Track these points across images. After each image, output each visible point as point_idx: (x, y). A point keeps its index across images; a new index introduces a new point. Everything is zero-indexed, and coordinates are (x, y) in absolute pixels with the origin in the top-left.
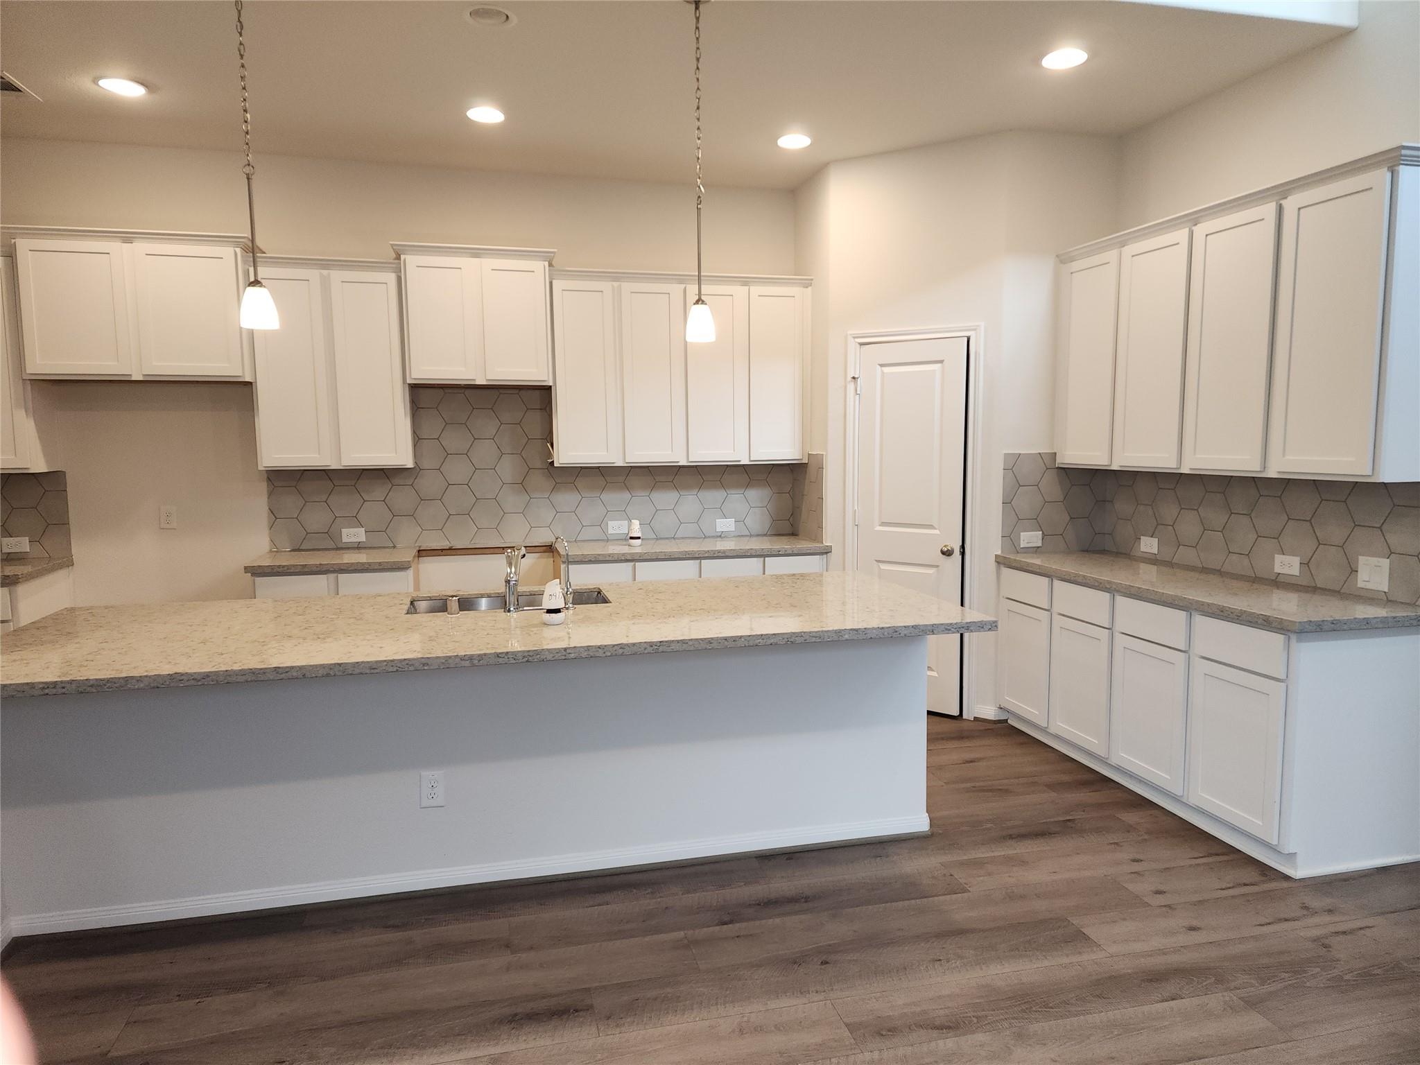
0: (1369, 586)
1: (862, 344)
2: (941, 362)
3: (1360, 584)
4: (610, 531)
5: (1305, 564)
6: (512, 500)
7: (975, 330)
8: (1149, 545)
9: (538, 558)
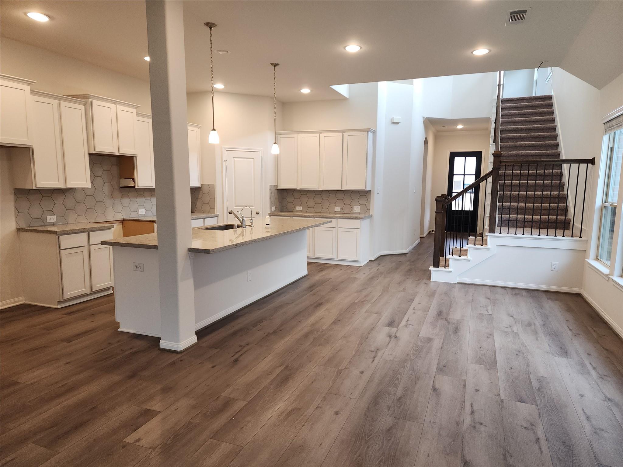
0: (356, 211)
1: (226, 150)
2: (253, 158)
3: (354, 211)
4: (140, 213)
5: (342, 209)
6: (108, 202)
7: (261, 150)
8: (299, 208)
9: (118, 225)
